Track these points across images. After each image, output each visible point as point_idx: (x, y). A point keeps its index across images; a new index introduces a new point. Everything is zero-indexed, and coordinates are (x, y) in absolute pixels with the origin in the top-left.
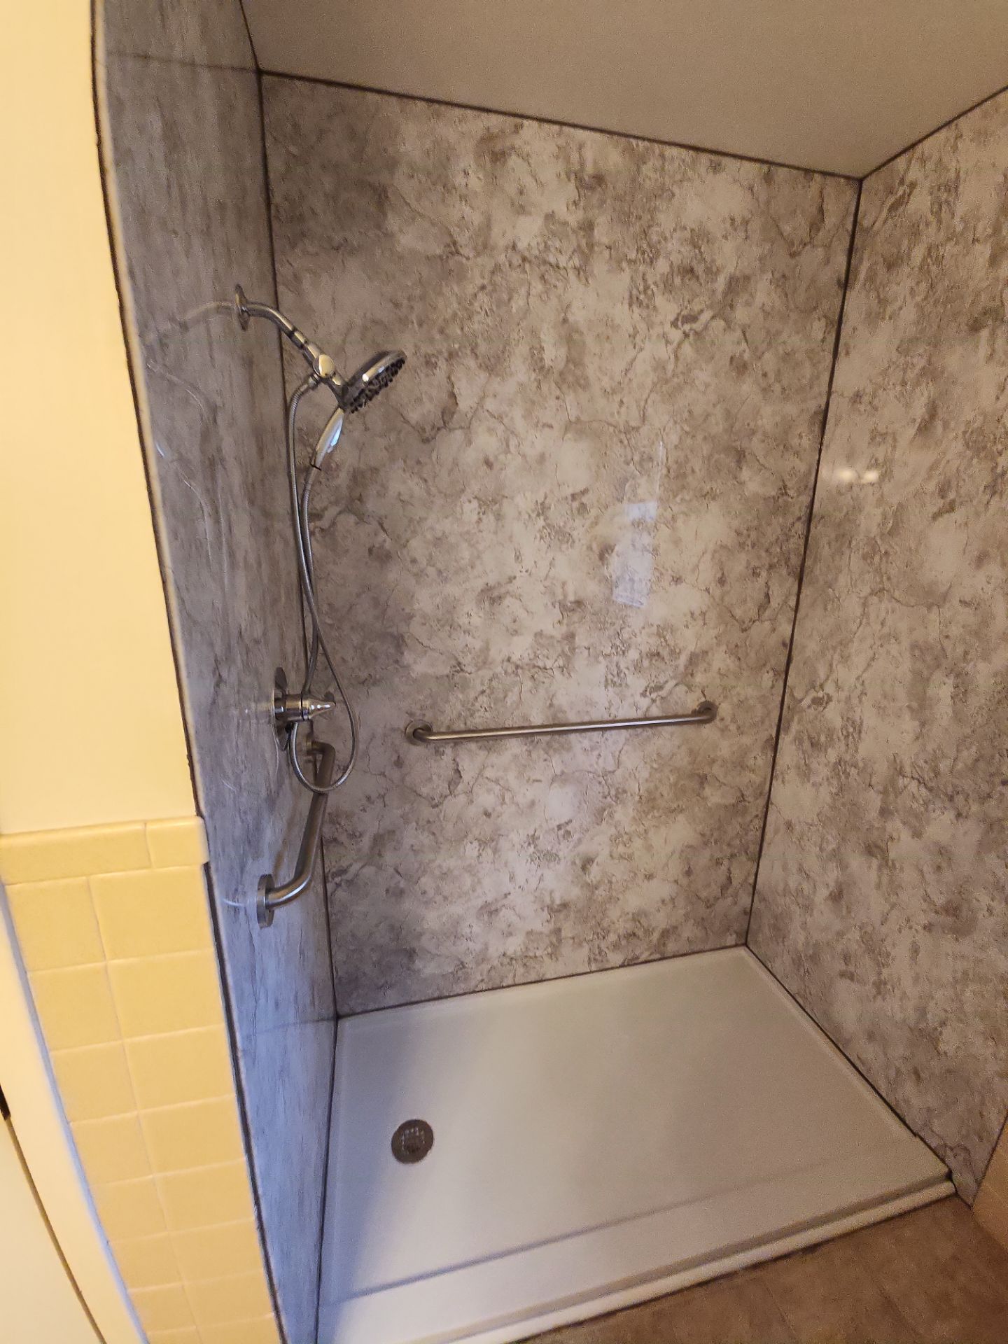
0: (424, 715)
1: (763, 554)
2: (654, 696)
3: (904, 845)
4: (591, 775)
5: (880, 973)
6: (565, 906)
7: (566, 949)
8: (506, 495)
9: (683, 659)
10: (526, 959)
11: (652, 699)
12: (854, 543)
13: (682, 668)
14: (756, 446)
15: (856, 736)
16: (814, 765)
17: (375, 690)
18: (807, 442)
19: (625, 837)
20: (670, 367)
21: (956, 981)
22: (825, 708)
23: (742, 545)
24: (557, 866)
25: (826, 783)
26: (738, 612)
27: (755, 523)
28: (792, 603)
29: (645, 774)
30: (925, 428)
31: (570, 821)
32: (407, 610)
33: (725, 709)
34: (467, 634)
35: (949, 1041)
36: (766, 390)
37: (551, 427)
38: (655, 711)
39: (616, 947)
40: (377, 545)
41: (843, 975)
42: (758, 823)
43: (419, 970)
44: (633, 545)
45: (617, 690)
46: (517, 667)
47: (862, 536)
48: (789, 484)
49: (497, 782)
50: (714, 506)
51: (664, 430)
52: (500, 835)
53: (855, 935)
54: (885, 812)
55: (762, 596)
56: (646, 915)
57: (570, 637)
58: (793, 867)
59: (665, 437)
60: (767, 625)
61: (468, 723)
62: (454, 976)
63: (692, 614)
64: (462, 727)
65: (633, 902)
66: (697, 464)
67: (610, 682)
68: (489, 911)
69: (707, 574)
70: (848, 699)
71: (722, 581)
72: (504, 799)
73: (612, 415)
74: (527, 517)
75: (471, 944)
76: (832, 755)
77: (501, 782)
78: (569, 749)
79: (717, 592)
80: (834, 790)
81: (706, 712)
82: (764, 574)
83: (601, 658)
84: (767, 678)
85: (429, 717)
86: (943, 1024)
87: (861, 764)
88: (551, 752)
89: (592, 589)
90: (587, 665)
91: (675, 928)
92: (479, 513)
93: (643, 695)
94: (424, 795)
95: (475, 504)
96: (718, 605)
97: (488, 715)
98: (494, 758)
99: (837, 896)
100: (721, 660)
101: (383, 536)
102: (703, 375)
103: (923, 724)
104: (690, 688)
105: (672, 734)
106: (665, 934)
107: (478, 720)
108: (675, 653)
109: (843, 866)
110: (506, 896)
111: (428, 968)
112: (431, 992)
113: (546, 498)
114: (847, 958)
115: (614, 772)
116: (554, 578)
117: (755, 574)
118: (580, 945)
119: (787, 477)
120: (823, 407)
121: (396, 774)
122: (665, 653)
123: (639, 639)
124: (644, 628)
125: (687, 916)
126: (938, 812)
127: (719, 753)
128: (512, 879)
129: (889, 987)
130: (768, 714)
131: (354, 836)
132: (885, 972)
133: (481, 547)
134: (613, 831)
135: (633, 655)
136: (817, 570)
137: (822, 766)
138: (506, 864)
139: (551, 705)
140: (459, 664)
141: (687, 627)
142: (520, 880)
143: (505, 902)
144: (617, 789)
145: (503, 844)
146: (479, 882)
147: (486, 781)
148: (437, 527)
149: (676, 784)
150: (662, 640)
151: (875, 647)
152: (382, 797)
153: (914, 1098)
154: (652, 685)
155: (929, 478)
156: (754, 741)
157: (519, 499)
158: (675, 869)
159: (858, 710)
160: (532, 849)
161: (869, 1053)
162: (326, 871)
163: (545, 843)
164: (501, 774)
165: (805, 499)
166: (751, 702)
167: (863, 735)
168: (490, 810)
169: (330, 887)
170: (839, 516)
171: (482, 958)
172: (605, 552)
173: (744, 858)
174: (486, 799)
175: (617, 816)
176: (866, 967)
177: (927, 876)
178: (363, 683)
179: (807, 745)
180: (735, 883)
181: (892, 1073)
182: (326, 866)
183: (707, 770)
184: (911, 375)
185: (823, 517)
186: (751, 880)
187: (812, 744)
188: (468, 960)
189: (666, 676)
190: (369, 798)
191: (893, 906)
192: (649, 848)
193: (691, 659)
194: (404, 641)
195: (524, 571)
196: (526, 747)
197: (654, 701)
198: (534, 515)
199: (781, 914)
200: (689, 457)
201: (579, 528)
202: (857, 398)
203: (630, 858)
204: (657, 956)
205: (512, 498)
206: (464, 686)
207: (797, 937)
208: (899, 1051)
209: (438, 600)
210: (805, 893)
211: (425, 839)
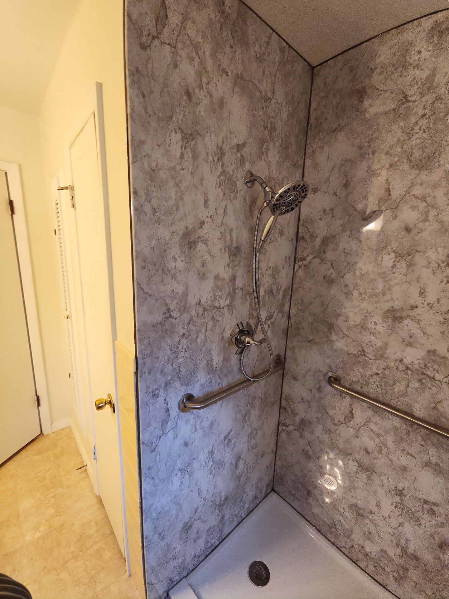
0: (338, 371)
24: (417, 528)
31: (438, 505)
40: (328, 275)
46: (408, 368)
49: (378, 436)
52: (373, 471)
61: (364, 389)
62: (329, 528)
68: (358, 512)
72: (381, 450)
77: (381, 438)
88: (428, 443)
94: (330, 414)
101: (332, 270)
110: (371, 513)
121: (317, 395)
128: (378, 506)
131: (293, 413)
138: (375, 493)
140: (364, 351)
142: (384, 512)
143: (370, 516)
145: (376, 478)
147: (370, 430)
152: (308, 402)
160: (398, 499)
162: (280, 420)
163: (410, 504)
164: (382, 432)
168: (369, 450)
169: (280, 429)
174: (367, 441)
178: (310, 341)
188: (339, 527)
190: (303, 399)
194: (333, 327)
206: (365, 365)
211: (326, 438)
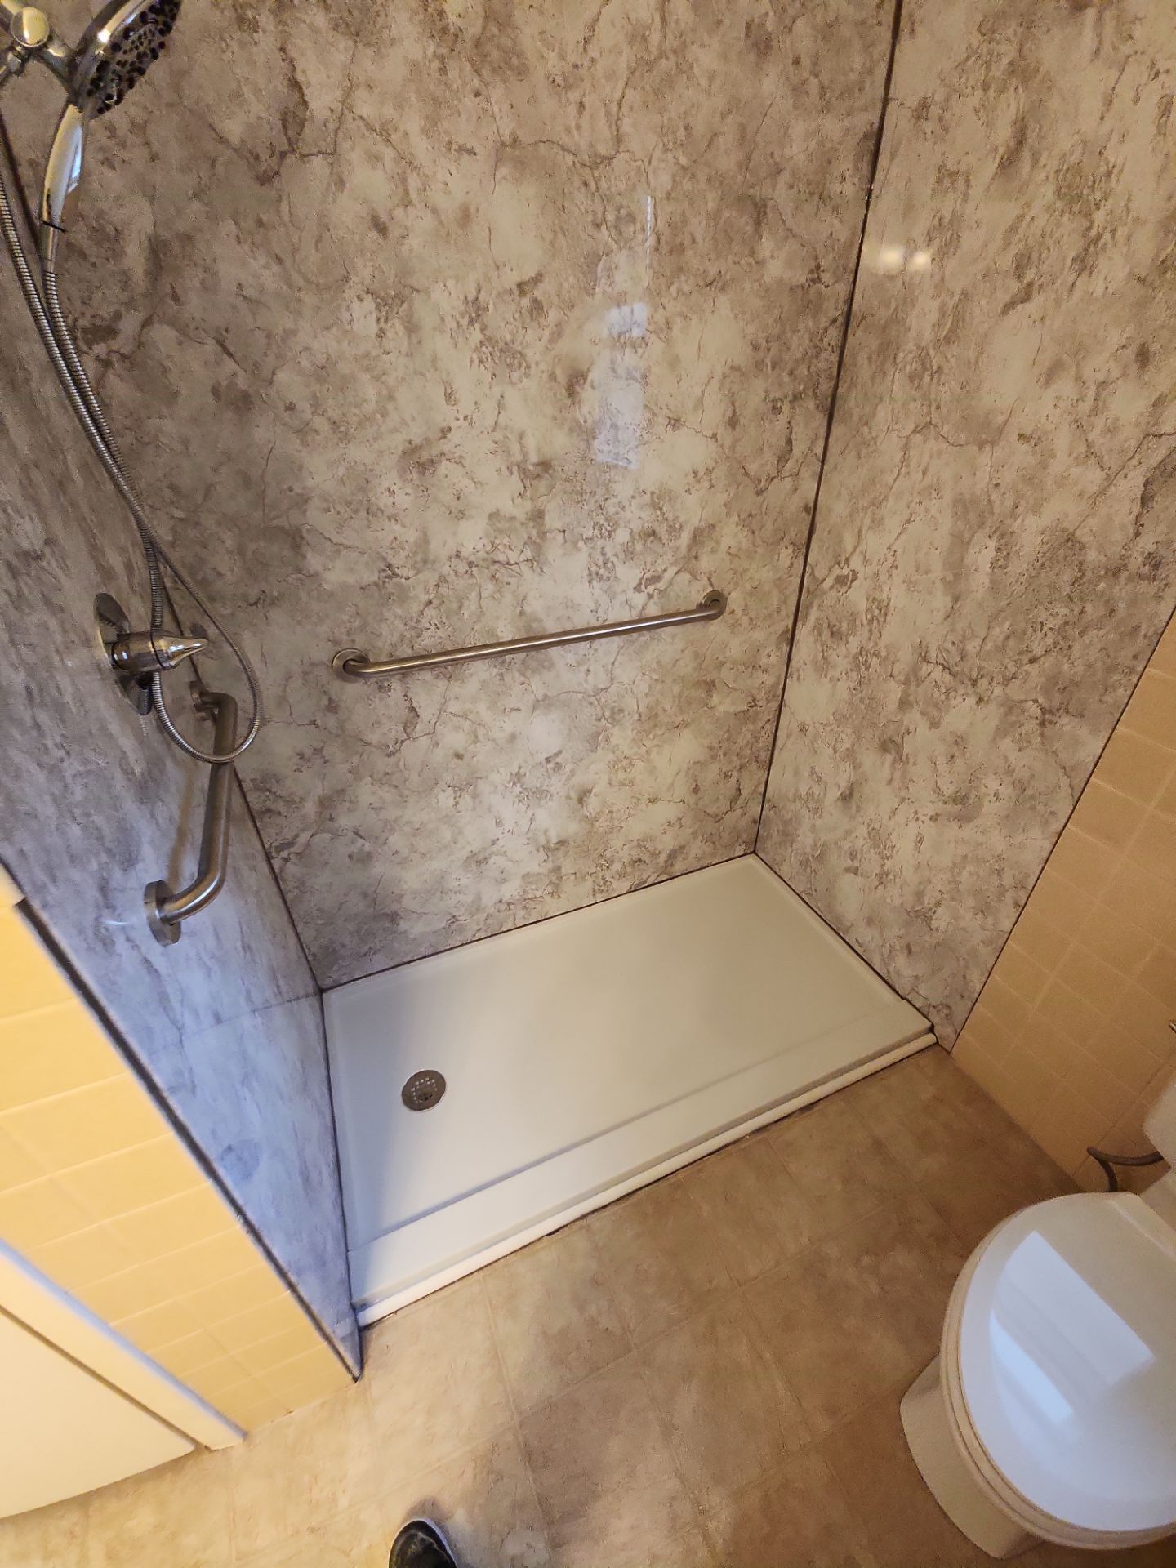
0: (353, 641)
1: (786, 379)
2: (651, 589)
3: (921, 738)
4: (580, 696)
5: (883, 865)
6: (562, 843)
7: (568, 886)
8: (415, 285)
9: (685, 538)
10: (525, 902)
11: (648, 594)
12: (901, 355)
13: (684, 550)
14: (781, 195)
15: (882, 619)
16: (833, 657)
17: (275, 614)
18: (851, 189)
19: (625, 762)
20: (655, 37)
21: (955, 864)
22: (850, 588)
23: (759, 365)
24: (550, 804)
25: (845, 677)
26: (753, 468)
27: (777, 329)
28: (819, 450)
29: (643, 687)
30: (1008, 164)
31: (560, 752)
32: (297, 489)
33: (735, 600)
34: (393, 521)
35: (942, 918)
36: (798, 90)
37: (472, 152)
38: (653, 610)
39: (622, 875)
40: (224, 383)
41: (847, 870)
42: (770, 728)
43: (405, 932)
44: (614, 370)
45: (606, 585)
46: (471, 564)
47: (911, 346)
48: (824, 263)
49: (465, 716)
50: (723, 301)
51: (650, 163)
52: (477, 778)
53: (863, 831)
54: (904, 704)
55: (783, 442)
56: (651, 839)
57: (538, 516)
58: (806, 773)
59: (651, 176)
60: (788, 483)
61: (416, 646)
62: (448, 931)
63: (695, 473)
64: (409, 652)
65: (636, 828)
66: (698, 226)
67: (594, 575)
68: (477, 860)
69: (715, 413)
70: (877, 575)
71: (733, 422)
72: (476, 737)
73: (568, 131)
74: (454, 325)
75: (461, 897)
76: (854, 644)
77: (471, 716)
78: (551, 666)
79: (726, 438)
80: (853, 685)
81: (714, 604)
82: (786, 408)
83: (581, 544)
84: (785, 555)
85: (361, 643)
86: (938, 904)
87: (884, 654)
88: (528, 673)
89: (561, 443)
90: (564, 554)
91: (683, 847)
92: (378, 320)
93: (637, 589)
94: (374, 742)
95: (369, 303)
96: (728, 457)
97: (440, 633)
98: (456, 688)
99: (847, 797)
100: (731, 536)
101: (230, 365)
102: (705, 58)
103: (956, 599)
104: (694, 576)
105: (674, 636)
106: (672, 855)
107: (429, 640)
108: (674, 530)
109: (856, 766)
110: (494, 843)
111: (414, 928)
112: (423, 951)
113: (479, 291)
114: (853, 855)
115: (606, 689)
116: (506, 428)
117: (776, 410)
118: (583, 879)
119: (821, 251)
120: (876, 126)
121: (331, 722)
122: (662, 530)
123: (628, 514)
124: (633, 497)
125: (694, 834)
126: (960, 699)
127: (728, 654)
128: (498, 823)
129: (891, 877)
130: (785, 602)
131: (292, 802)
132: (888, 863)
133: (391, 380)
134: (611, 756)
135: (622, 536)
136: (851, 401)
137: (841, 658)
138: (489, 809)
139: (522, 613)
140: (389, 566)
141: (688, 491)
142: (509, 824)
143: (495, 848)
144: (612, 709)
145: (483, 787)
146: (460, 832)
147: (451, 716)
148: (315, 345)
149: (680, 696)
150: (658, 512)
151: (913, 505)
152: (317, 751)
153: (904, 969)
154: (648, 575)
155: (1007, 244)
156: (766, 637)
157: (437, 294)
158: (682, 789)
159: (886, 588)
160: (518, 789)
161: (865, 935)
162: (267, 846)
163: (533, 780)
164: (468, 706)
165: (843, 289)
166: (766, 587)
167: (888, 618)
168: (461, 751)
169: (277, 863)
170: (883, 314)
171: (476, 907)
172: (575, 381)
173: (754, 767)
174: (454, 739)
175: (614, 740)
176: (871, 862)
177: (940, 767)
178: (256, 603)
179: (826, 633)
180: (745, 793)
181: (886, 951)
182: (265, 841)
183: (714, 675)
184: (998, 72)
185: (864, 318)
186: (761, 789)
187: (832, 634)
188: (461, 914)
189: (665, 562)
190: (301, 755)
191: (902, 801)
192: (652, 771)
193: (695, 537)
194: (302, 538)
195: (462, 418)
196: (495, 670)
197: (650, 596)
198: (465, 322)
199: (791, 819)
200: (687, 214)
201: (534, 343)
202: (922, 110)
203: (632, 783)
204: (665, 877)
205: (427, 292)
206: (403, 596)
207: (805, 839)
208: (894, 932)
209: (341, 471)
210: (816, 796)
211: (387, 794)
